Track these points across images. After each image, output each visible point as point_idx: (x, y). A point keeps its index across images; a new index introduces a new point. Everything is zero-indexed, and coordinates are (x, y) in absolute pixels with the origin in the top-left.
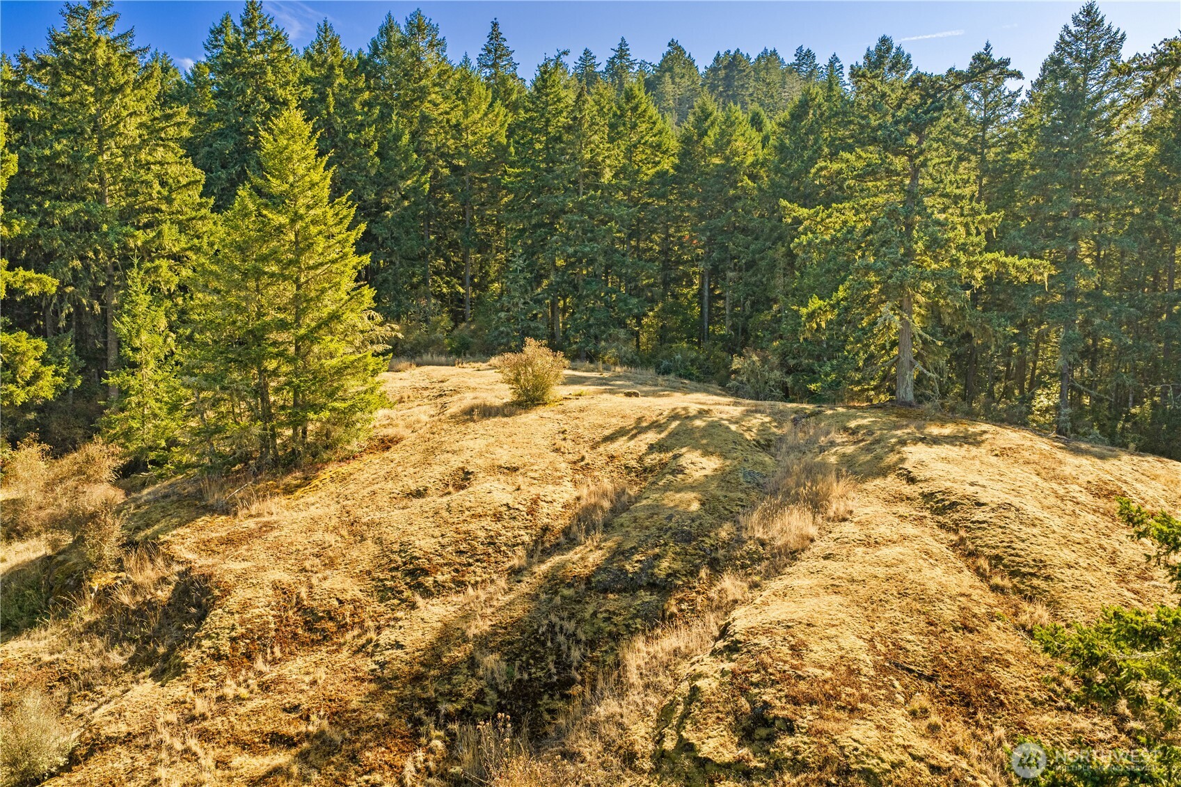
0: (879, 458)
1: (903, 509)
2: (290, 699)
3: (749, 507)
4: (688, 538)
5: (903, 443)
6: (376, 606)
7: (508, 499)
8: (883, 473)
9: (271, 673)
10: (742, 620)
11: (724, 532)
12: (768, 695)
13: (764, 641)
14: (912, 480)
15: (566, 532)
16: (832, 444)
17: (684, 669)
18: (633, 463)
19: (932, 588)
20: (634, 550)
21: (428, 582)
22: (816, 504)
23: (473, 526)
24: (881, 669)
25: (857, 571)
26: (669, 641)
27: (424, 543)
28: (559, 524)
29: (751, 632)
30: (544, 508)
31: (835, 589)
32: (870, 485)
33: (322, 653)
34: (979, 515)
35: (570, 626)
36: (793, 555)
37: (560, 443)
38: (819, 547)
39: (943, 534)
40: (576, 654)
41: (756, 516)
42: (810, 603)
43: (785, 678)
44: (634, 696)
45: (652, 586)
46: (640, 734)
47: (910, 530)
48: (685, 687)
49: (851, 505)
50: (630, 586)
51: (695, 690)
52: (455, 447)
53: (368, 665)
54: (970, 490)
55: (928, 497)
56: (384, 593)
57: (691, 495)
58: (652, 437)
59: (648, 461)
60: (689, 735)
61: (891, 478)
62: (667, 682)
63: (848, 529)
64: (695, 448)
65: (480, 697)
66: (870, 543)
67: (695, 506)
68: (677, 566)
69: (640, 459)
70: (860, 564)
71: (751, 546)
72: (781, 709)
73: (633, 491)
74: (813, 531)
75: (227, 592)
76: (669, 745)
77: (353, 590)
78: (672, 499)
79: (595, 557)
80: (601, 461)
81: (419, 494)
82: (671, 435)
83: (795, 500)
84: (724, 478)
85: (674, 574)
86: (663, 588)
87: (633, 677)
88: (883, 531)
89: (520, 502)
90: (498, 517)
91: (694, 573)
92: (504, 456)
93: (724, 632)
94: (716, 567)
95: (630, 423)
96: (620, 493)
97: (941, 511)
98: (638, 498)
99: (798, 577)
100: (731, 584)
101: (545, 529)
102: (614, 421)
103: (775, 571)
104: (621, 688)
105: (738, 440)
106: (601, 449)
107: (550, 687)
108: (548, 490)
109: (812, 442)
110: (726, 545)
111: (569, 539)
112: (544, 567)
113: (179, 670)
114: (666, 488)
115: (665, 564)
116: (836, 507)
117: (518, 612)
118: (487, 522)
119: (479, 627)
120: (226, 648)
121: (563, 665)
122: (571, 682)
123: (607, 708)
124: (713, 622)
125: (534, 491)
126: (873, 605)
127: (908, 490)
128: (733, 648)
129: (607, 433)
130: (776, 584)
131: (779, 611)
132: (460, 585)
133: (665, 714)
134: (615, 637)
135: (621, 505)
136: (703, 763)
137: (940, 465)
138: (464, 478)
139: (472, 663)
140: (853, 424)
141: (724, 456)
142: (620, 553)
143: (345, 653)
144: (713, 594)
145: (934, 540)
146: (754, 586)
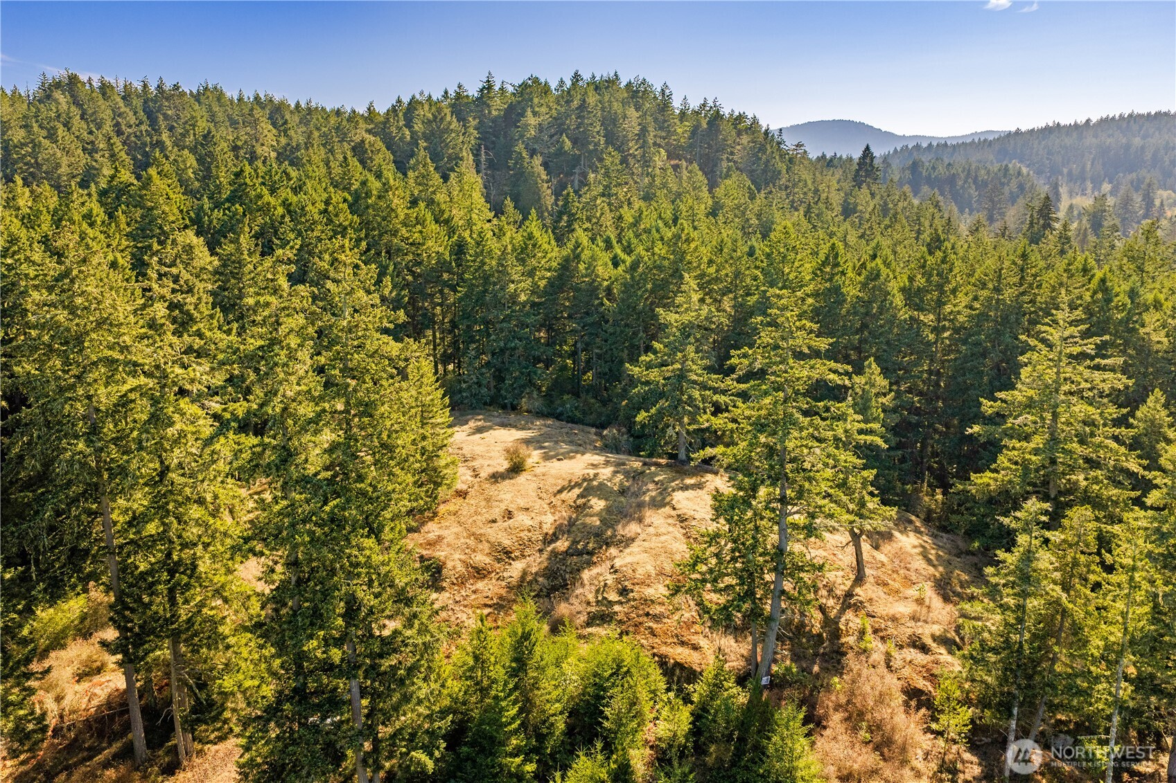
0: (664, 499)
1: (670, 521)
2: (485, 595)
3: (618, 522)
4: (597, 535)
5: (674, 490)
6: (498, 565)
7: (531, 523)
8: (664, 506)
9: (474, 588)
10: (618, 563)
11: (609, 533)
12: (626, 583)
13: (625, 569)
14: (674, 509)
15: (554, 534)
16: (648, 490)
17: (601, 578)
18: (572, 504)
19: (675, 549)
20: (580, 541)
21: (513, 555)
22: (640, 520)
23: (522, 534)
24: (657, 575)
25: (652, 545)
26: (595, 571)
27: (507, 542)
28: (551, 532)
29: (621, 566)
30: (545, 526)
31: (646, 552)
32: (660, 511)
33: (486, 581)
34: (693, 523)
35: (564, 568)
36: (633, 540)
37: (541, 495)
38: (641, 537)
39: (681, 530)
40: (567, 576)
41: (620, 526)
42: (638, 556)
43: (631, 578)
44: (587, 587)
45: (588, 553)
46: (591, 597)
47: (671, 529)
48: (602, 583)
49: (653, 520)
50: (580, 553)
51: (606, 584)
52: (499, 498)
53: (504, 584)
54: (693, 513)
55: (679, 516)
56: (499, 560)
57: (595, 519)
58: (577, 491)
59: (579, 502)
60: (605, 595)
61: (667, 507)
62: (597, 583)
63: (651, 530)
64: (594, 496)
65: (541, 590)
66: (658, 535)
67: (598, 523)
68: (595, 546)
69: (575, 502)
70: (654, 543)
71: (619, 537)
72: (630, 587)
73: (574, 516)
74: (639, 531)
75: (444, 563)
76: (600, 598)
77: (488, 560)
78: (588, 520)
79: (567, 544)
80: (559, 503)
81: (494, 521)
82: (585, 489)
83: (634, 520)
84: (608, 510)
85: (594, 549)
86: (591, 553)
87: (586, 582)
88: (663, 530)
89: (535, 523)
90: (529, 531)
91: (601, 548)
92: (522, 503)
93: (612, 567)
94: (608, 545)
95: (566, 483)
96: (570, 518)
97: (682, 522)
98: (577, 519)
99: (634, 548)
100: (613, 551)
101: (547, 534)
102: (560, 481)
103: (627, 546)
104: (583, 585)
105: (612, 491)
106: (558, 497)
107: (561, 586)
108: (543, 518)
109: (639, 489)
110: (611, 537)
111: (555, 538)
112: (549, 549)
113: (443, 589)
114: (586, 515)
115: (591, 545)
116: (647, 521)
117: (546, 564)
118: (526, 533)
119: (534, 570)
120: (455, 581)
121: (565, 580)
122: (567, 584)
123: (579, 591)
124: (608, 564)
125: (539, 519)
126: (657, 555)
127: (674, 513)
128: (616, 571)
129: (559, 488)
130: (628, 550)
131: (629, 559)
132: (524, 556)
133: (597, 591)
134: (579, 570)
135: (572, 523)
136: (610, 602)
137: (686, 502)
138: (509, 515)
139: (537, 581)
140: (656, 479)
141: (606, 499)
142: (575, 542)
143: (494, 581)
144: (608, 554)
145: (678, 532)
146: (621, 551)
